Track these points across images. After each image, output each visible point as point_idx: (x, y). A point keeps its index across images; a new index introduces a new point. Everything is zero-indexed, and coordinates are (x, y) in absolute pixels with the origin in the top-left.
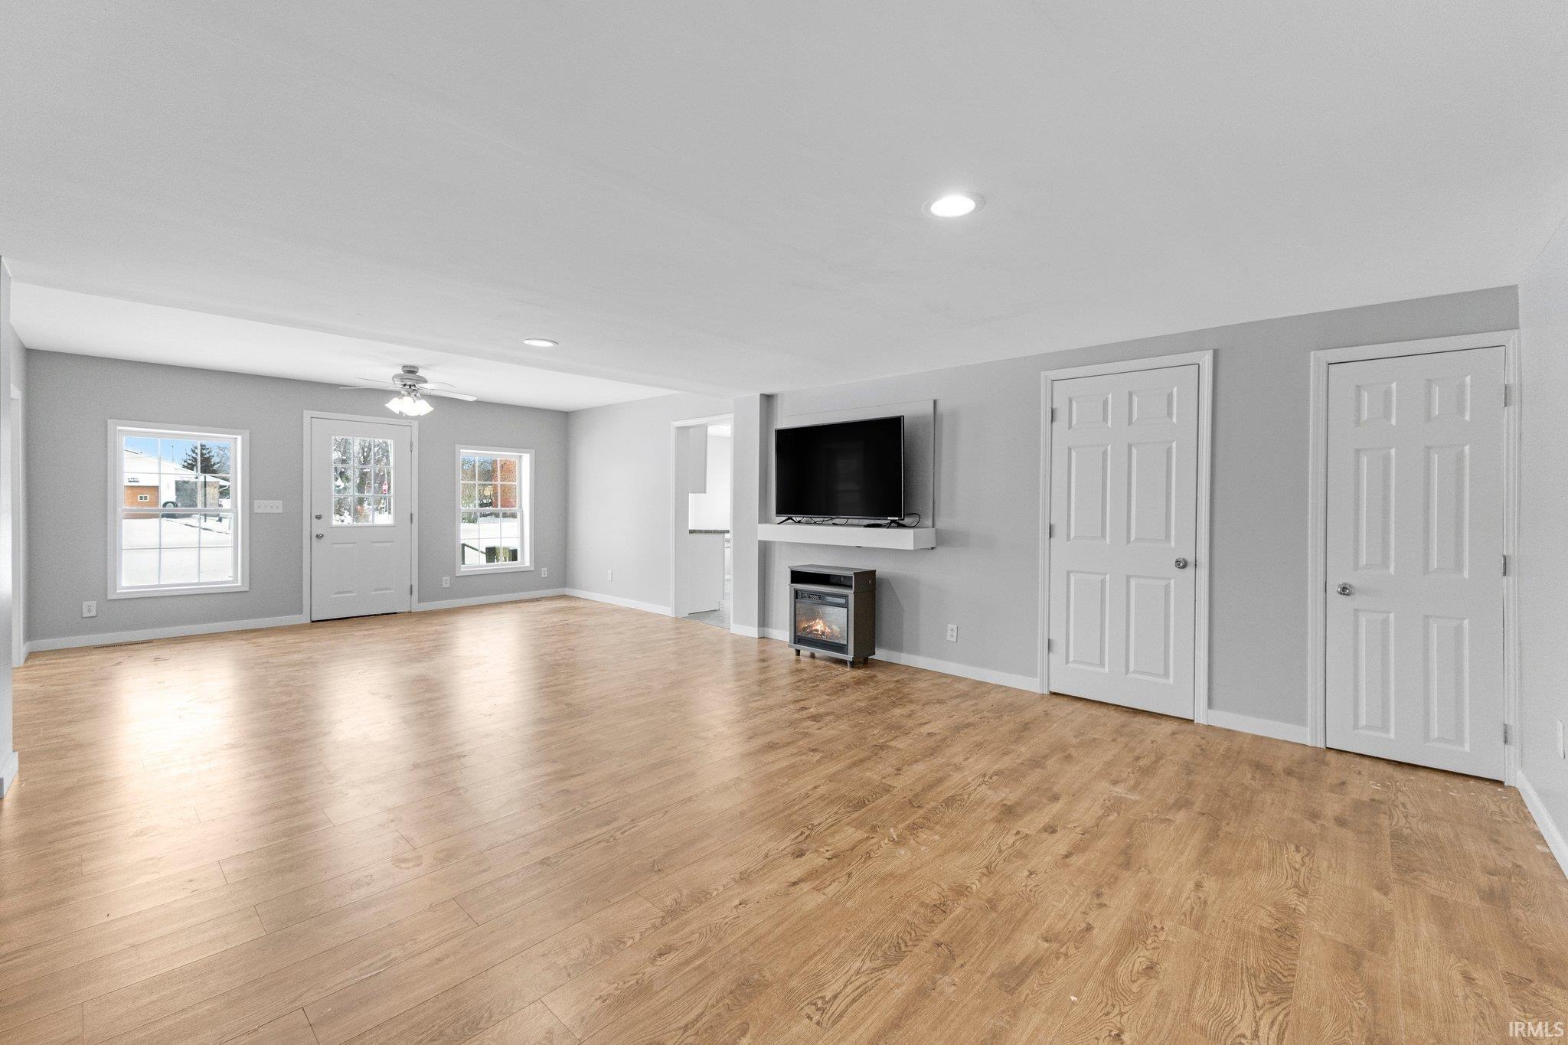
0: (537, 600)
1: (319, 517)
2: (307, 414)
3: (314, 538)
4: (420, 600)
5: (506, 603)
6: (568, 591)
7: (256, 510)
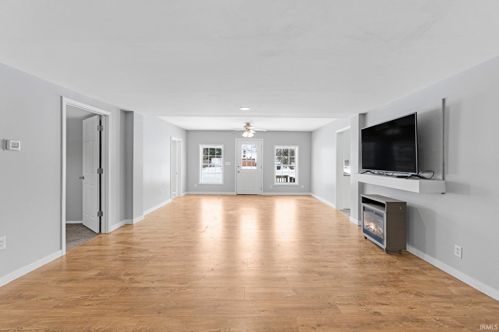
0: (299, 196)
1: (239, 167)
2: (236, 139)
3: (237, 172)
4: (264, 192)
5: (286, 195)
6: (311, 194)
7: (225, 165)
